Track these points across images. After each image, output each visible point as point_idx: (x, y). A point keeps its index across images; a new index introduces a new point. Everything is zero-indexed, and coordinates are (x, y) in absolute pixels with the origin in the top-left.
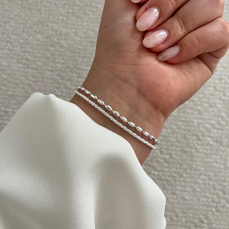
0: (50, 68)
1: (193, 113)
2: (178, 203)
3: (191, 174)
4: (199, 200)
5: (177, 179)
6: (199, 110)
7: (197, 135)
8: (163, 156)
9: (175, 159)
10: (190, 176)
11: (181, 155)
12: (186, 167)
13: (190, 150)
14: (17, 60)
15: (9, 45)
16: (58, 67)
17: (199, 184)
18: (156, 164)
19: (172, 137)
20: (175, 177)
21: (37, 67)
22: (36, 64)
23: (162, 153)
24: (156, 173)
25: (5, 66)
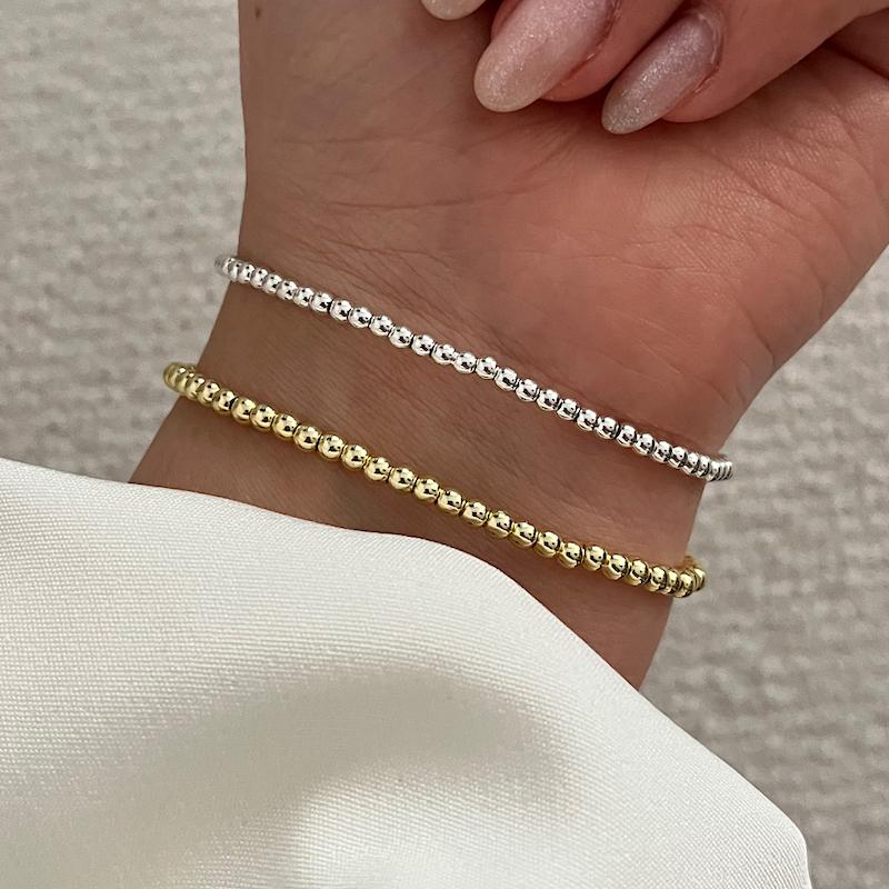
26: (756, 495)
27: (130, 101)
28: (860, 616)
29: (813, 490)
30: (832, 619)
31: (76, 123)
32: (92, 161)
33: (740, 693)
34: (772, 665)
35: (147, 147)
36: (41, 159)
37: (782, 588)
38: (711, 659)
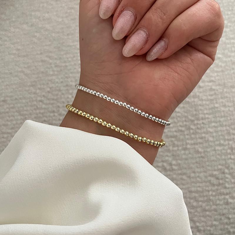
26: (171, 131)
27: (58, 62)
28: (190, 153)
29: (181, 131)
30: (185, 154)
31: (49, 66)
32: (51, 73)
33: (168, 167)
34: (174, 162)
35: (61, 70)
36: (43, 73)
37: (176, 149)
38: (163, 161)
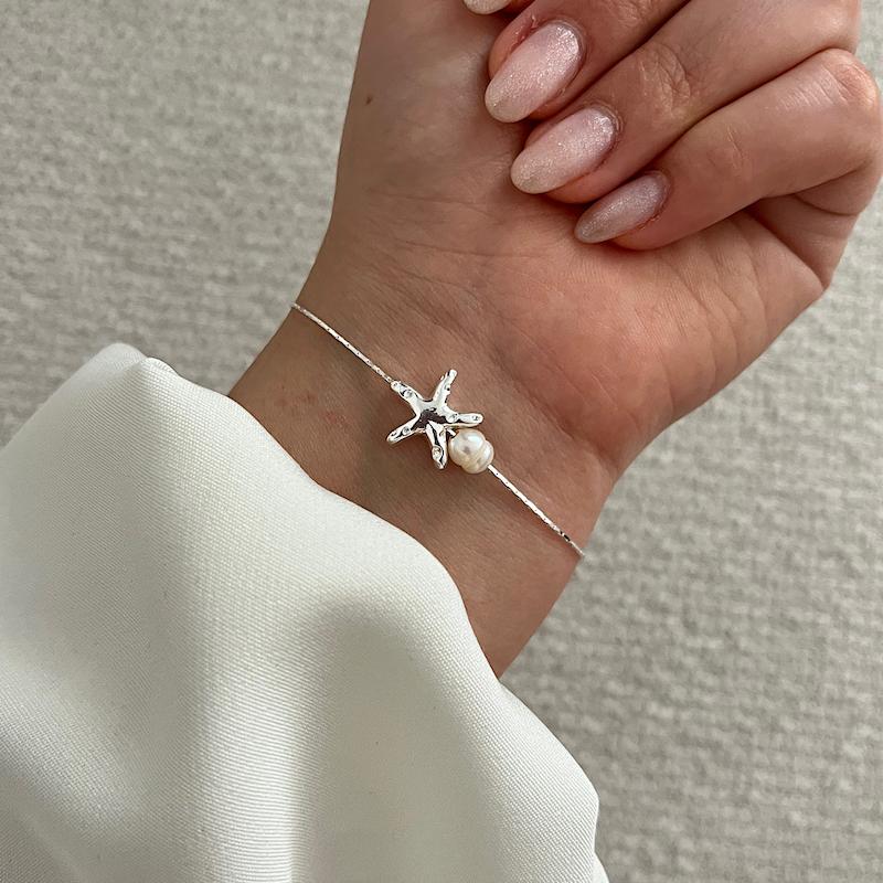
0: (223, 271)
1: (824, 461)
2: (760, 842)
3: (817, 719)
4: (850, 830)
5: (755, 741)
6: (848, 449)
7: (840, 556)
8: (698, 642)
9: (746, 654)
10: (812, 727)
11: (771, 639)
12: (794, 690)
13: (810, 615)
14: (86, 237)
15: (52, 171)
16: (253, 264)
17: (851, 761)
18: (666, 677)
19: (734, 561)
20: (750, 733)
21: (167, 265)
22: (164, 251)
23: (690, 627)
24: (667, 713)
25: (34, 258)
